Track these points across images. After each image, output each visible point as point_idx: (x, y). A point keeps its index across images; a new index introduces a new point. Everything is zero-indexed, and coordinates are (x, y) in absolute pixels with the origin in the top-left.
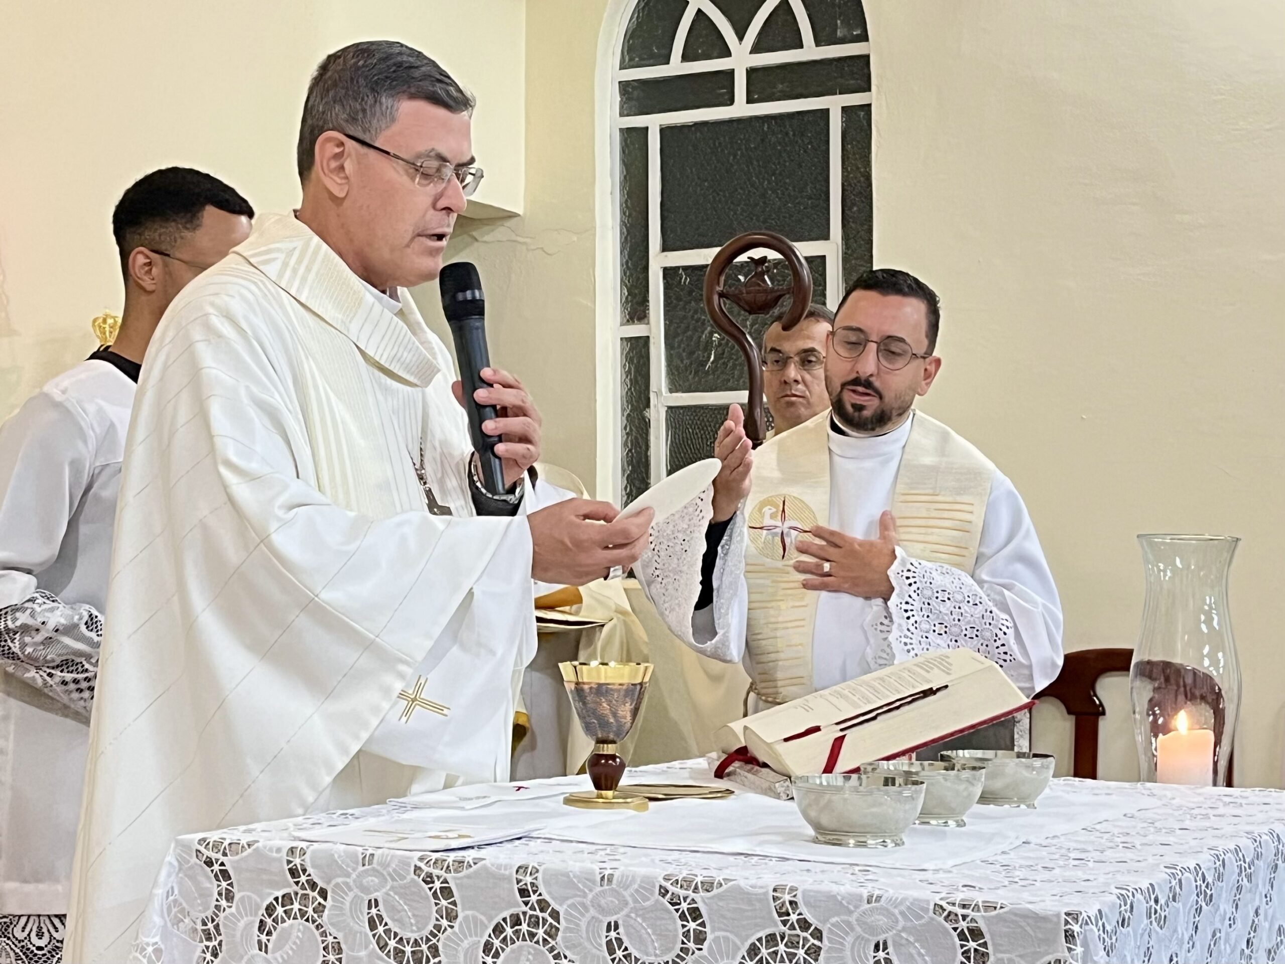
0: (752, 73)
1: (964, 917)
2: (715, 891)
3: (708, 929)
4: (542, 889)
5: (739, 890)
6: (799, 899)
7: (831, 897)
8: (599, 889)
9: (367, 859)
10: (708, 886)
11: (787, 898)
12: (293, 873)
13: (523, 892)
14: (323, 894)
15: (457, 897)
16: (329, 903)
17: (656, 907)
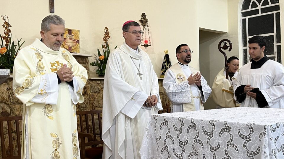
0: (261, 9)
1: (250, 126)
2: (216, 122)
3: (216, 127)
4: (194, 122)
5: (220, 122)
6: (228, 123)
7: (232, 123)
8: (201, 122)
9: (173, 118)
10: (215, 121)
11: (226, 123)
12: (164, 119)
13: (192, 122)
14: (168, 122)
15: (184, 123)
16: (168, 124)
17: (209, 124)
